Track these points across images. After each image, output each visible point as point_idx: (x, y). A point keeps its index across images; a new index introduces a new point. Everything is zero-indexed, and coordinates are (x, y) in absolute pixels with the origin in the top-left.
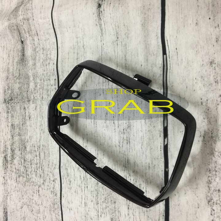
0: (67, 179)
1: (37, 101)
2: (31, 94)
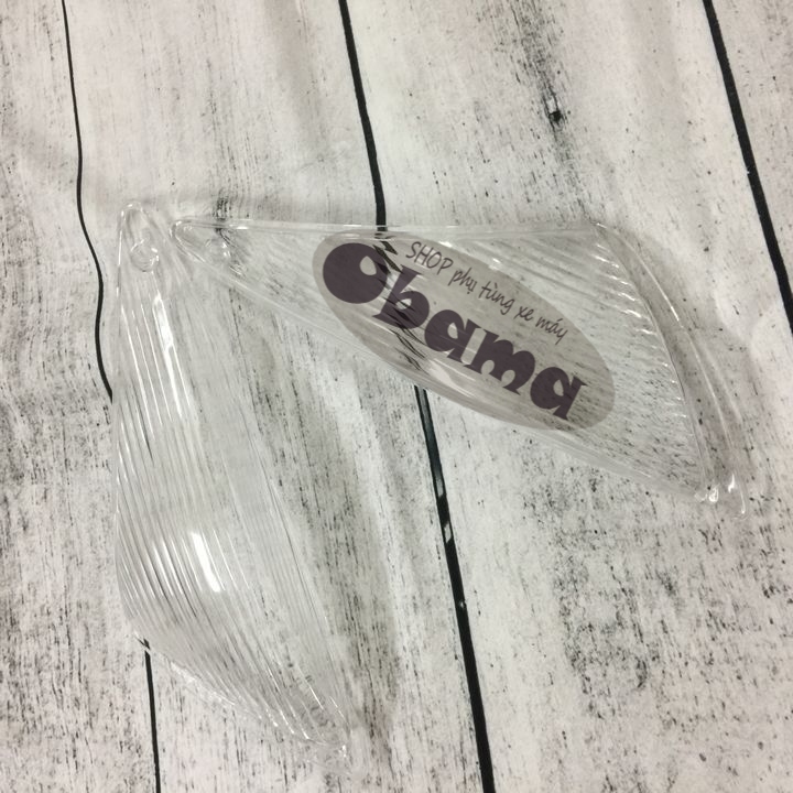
0: (172, 694)
1: (48, 474)
2: (25, 455)
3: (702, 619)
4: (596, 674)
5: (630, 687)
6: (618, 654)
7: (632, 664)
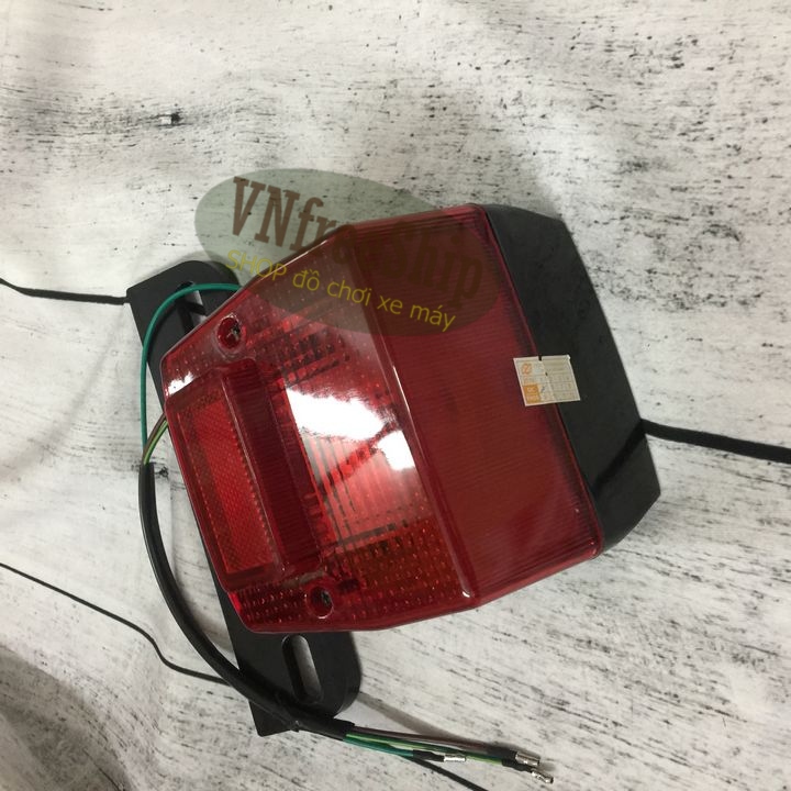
3: (686, 144)
4: (706, 286)
5: (734, 251)
6: (692, 252)
7: (709, 240)
